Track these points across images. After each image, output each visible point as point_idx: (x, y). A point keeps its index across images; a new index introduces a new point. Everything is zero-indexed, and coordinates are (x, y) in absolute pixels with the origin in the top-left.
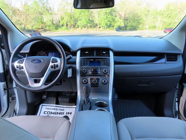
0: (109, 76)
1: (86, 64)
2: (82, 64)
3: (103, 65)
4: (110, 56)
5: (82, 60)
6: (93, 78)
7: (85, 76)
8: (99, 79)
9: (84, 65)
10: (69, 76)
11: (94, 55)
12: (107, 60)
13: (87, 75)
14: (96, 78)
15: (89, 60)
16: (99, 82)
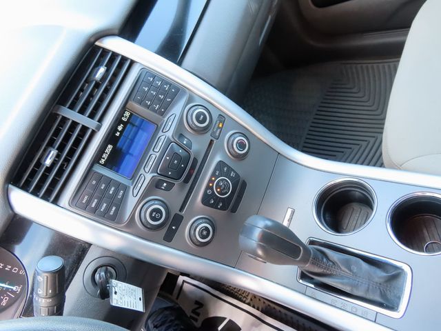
0: (222, 117)
1: (116, 192)
2: (108, 209)
3: (162, 114)
4: (132, 62)
5: (89, 202)
6: (208, 187)
7: (178, 220)
8: (221, 165)
9: (120, 204)
10: (139, 307)
11: (84, 129)
12: (150, 84)
13: (182, 209)
14: (213, 174)
15: (104, 165)
16: (235, 172)
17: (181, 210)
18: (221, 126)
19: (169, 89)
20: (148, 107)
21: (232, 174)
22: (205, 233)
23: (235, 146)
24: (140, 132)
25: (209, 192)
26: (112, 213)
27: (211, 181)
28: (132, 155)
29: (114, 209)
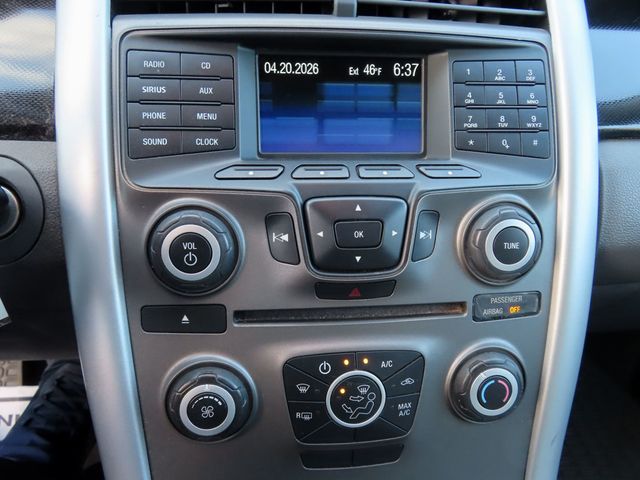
0: (536, 304)
2: (154, 128)
3: (461, 148)
4: (541, 22)
6: (335, 359)
7: (211, 321)
8: (413, 363)
9: (182, 152)
12: (516, 81)
14: (377, 356)
15: (263, 77)
16: (413, 410)
17: (241, 315)
18: (513, 310)
19: (534, 131)
20: (458, 104)
21: (404, 407)
22: (207, 412)
23: (483, 376)
24: (386, 122)
25: (325, 367)
26: (147, 142)
27: (356, 357)
28: (321, 128)
29: (162, 142)
